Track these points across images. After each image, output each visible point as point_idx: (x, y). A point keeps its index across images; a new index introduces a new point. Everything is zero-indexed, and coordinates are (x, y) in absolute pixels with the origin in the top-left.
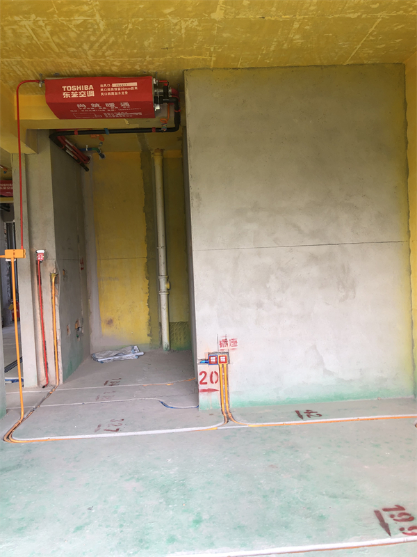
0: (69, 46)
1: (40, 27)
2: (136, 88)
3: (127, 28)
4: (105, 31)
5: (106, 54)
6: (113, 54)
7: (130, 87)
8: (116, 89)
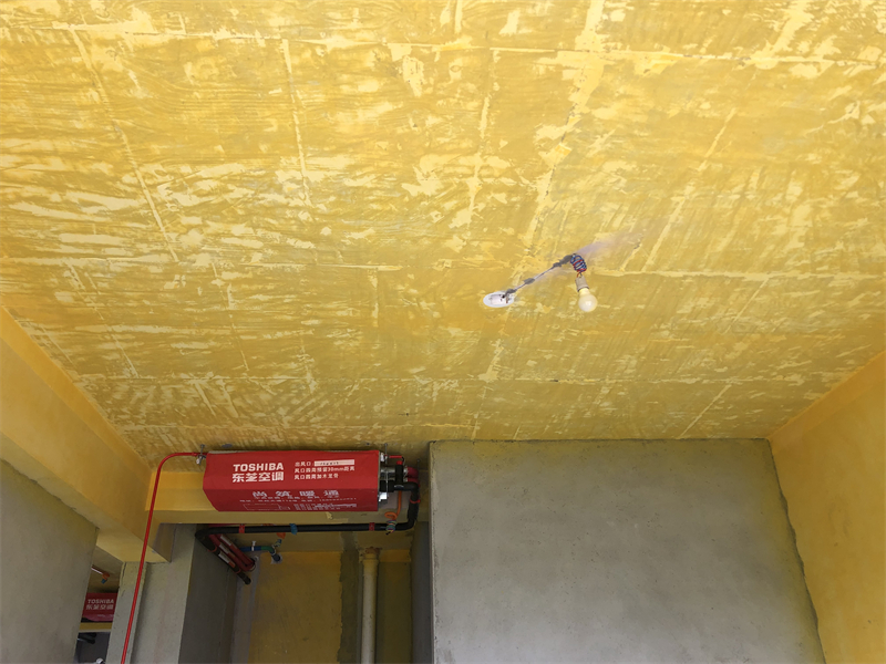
0: (257, 411)
1: (218, 387)
2: (352, 468)
3: (350, 389)
4: (316, 394)
5: (312, 421)
6: (322, 421)
7: (343, 466)
8: (320, 470)
